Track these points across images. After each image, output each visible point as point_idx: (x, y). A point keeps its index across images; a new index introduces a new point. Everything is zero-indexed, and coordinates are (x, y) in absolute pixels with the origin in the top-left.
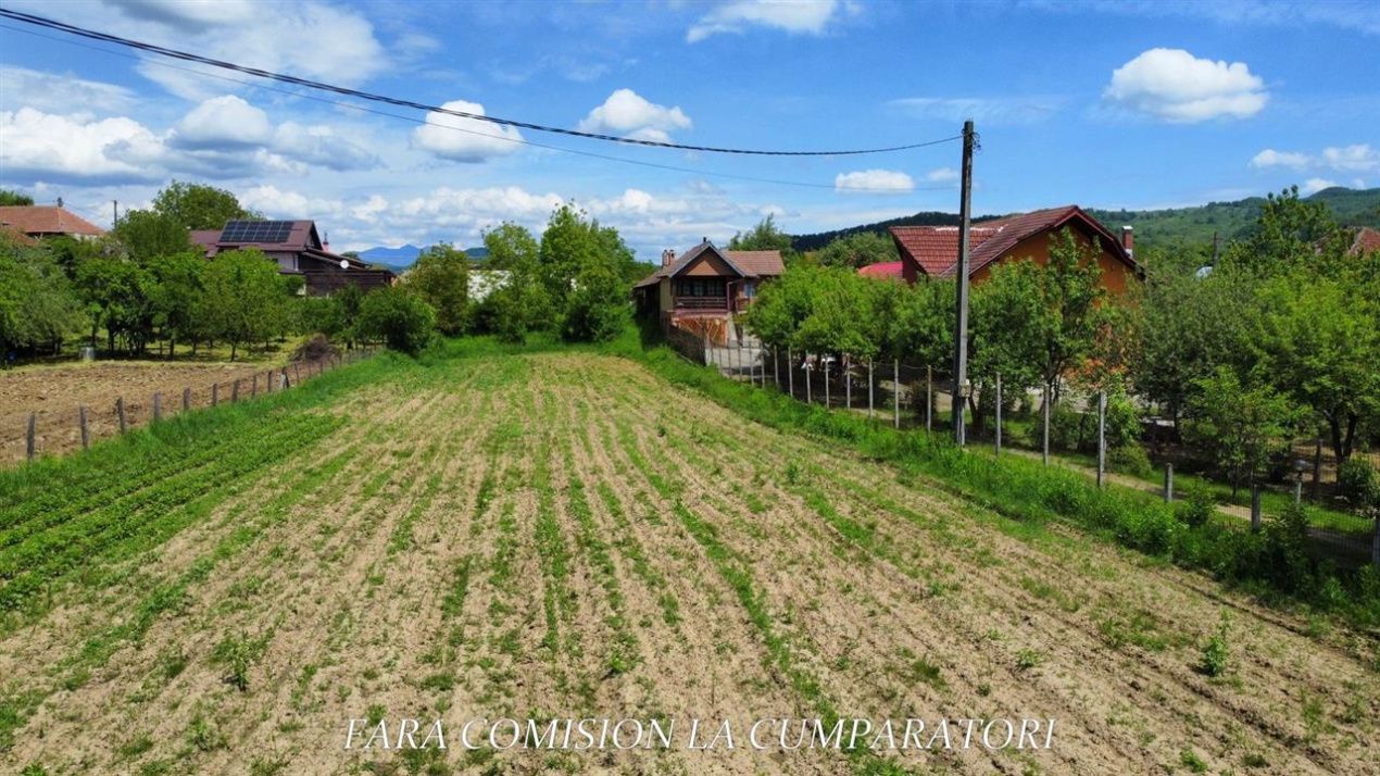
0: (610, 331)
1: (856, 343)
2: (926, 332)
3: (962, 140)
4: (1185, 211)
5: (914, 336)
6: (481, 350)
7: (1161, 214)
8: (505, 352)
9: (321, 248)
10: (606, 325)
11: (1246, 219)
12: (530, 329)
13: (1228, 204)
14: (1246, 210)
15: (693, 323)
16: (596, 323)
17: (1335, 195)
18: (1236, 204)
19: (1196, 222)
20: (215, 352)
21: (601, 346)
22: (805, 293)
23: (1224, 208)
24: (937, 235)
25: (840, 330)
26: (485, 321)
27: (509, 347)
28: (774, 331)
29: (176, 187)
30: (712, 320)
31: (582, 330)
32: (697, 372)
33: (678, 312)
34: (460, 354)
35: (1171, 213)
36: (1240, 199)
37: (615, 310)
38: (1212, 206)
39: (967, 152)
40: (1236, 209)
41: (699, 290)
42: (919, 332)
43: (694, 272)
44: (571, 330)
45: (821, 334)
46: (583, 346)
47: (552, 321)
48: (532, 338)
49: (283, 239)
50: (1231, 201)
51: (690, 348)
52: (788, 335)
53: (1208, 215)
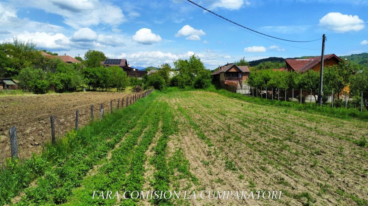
0: (207, 86)
1: (283, 86)
2: (306, 82)
3: (322, 39)
5: (303, 83)
6: (175, 90)
8: (181, 91)
9: (127, 66)
10: (206, 84)
11: (362, 59)
12: (186, 85)
14: (362, 56)
15: (230, 84)
16: (204, 83)
18: (359, 55)
20: (111, 90)
21: (205, 89)
22: (267, 75)
23: (355, 56)
24: (297, 61)
25: (279, 83)
26: (174, 83)
27: (181, 89)
28: (258, 84)
29: (90, 51)
30: (235, 83)
31: (199, 85)
32: (235, 95)
33: (227, 81)
34: (171, 91)
36: (361, 53)
37: (208, 80)
38: (352, 55)
39: (324, 41)
40: (360, 56)
41: (231, 75)
42: (304, 82)
43: (231, 71)
44: (197, 85)
45: (274, 84)
46: (200, 89)
47: (192, 83)
48: (187, 87)
49: (119, 63)
50: (358, 54)
51: (232, 89)
52: (263, 85)
53: (351, 58)
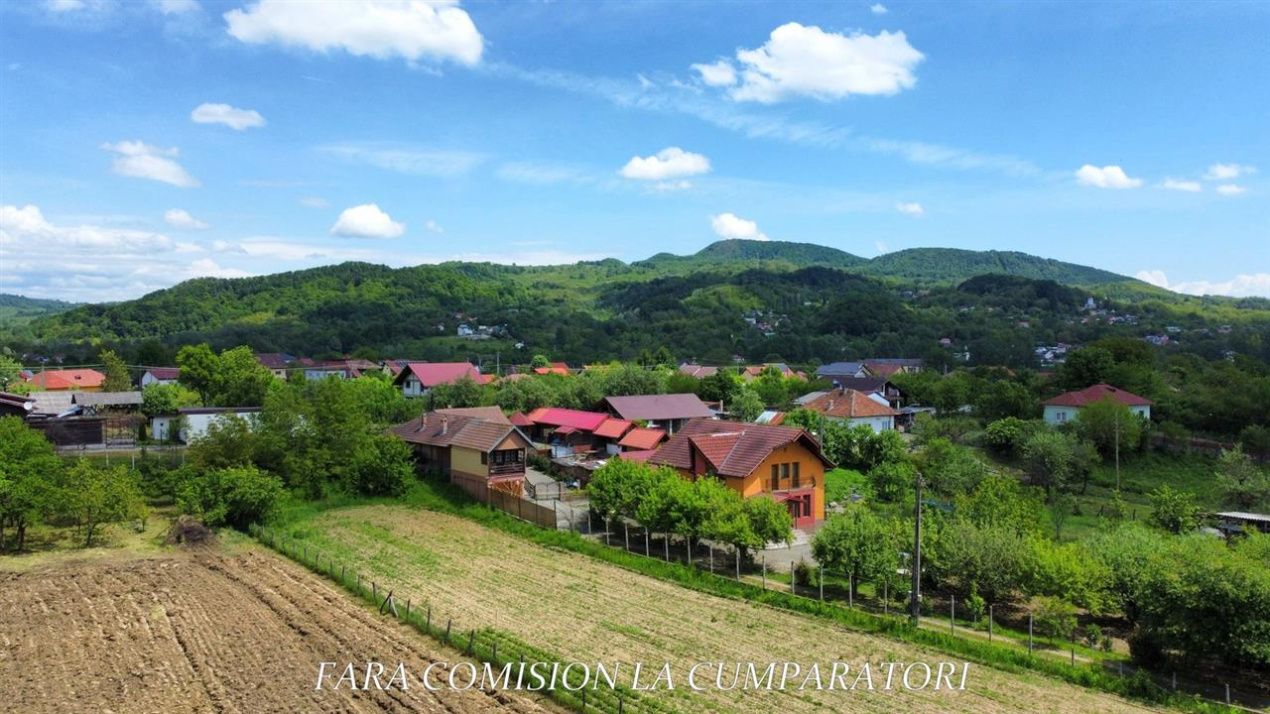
4: (562, 268)
7: (544, 269)
8: (319, 509)
13: (592, 263)
15: (500, 485)
17: (665, 259)
19: (571, 277)
21: (404, 500)
23: (588, 267)
27: (316, 504)
30: (514, 482)
31: (378, 485)
33: (493, 478)
35: (551, 269)
38: (581, 264)
43: (504, 447)
46: (385, 500)
48: (331, 494)
